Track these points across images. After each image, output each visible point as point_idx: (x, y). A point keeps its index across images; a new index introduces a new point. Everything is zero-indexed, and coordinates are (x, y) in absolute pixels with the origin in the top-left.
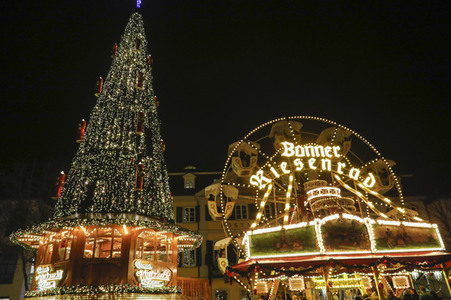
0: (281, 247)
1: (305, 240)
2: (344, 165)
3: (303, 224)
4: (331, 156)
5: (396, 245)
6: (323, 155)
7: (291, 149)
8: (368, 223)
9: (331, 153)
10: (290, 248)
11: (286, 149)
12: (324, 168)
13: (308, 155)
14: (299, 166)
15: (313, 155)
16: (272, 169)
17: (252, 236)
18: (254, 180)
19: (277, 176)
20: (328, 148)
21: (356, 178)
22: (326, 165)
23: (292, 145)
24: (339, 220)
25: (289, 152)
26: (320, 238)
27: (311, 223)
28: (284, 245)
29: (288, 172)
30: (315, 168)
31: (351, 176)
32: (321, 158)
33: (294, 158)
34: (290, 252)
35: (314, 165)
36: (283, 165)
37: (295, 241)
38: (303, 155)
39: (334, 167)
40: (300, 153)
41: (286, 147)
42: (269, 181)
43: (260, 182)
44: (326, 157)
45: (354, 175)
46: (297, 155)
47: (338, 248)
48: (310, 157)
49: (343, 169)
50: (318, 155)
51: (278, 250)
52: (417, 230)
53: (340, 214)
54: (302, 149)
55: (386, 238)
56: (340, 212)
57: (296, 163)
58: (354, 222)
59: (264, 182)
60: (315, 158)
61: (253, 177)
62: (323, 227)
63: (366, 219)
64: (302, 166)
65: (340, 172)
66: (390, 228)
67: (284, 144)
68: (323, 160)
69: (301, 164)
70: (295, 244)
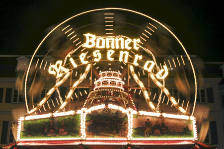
0: (49, 132)
1: (70, 126)
2: (141, 57)
3: (72, 112)
4: (129, 48)
5: (152, 133)
6: (122, 48)
7: (92, 41)
9: (131, 45)
10: (56, 133)
12: (121, 60)
13: (108, 47)
14: (98, 56)
15: (113, 47)
16: (71, 60)
17: (25, 121)
18: (52, 69)
19: (75, 66)
20: (129, 40)
21: (149, 70)
22: (124, 57)
23: (94, 36)
24: (105, 109)
25: (90, 44)
26: (83, 125)
27: (79, 112)
28: (52, 130)
29: (86, 62)
30: (112, 59)
31: (145, 68)
32: (120, 50)
33: (94, 49)
34: (55, 136)
35: (112, 57)
36: (82, 56)
37: (62, 127)
38: (103, 47)
39: (131, 60)
40: (101, 44)
41: (88, 38)
42: (67, 70)
43: (58, 72)
44: (125, 50)
45: (148, 67)
46: (98, 46)
48: (110, 49)
49: (138, 62)
50: (117, 47)
51: (45, 134)
52: (175, 121)
53: (107, 105)
54: (103, 41)
56: (107, 102)
57: (94, 54)
58: (118, 112)
59: (61, 72)
60: (115, 49)
61: (52, 66)
62: (88, 115)
64: (100, 57)
65: (136, 63)
66: (150, 119)
67: (87, 35)
68: (122, 53)
69: (100, 55)
70: (61, 130)
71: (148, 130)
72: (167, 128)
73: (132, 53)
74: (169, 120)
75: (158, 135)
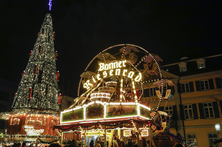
2: (126, 71)
3: (80, 107)
4: (121, 67)
5: (116, 115)
6: (117, 67)
7: (103, 66)
8: (105, 105)
9: (122, 65)
10: (75, 118)
11: (101, 67)
12: (116, 74)
14: (105, 75)
16: (93, 79)
18: (85, 85)
19: (95, 82)
20: (120, 62)
21: (131, 77)
22: (118, 72)
23: (103, 64)
24: (94, 104)
27: (83, 107)
28: (73, 117)
29: (100, 79)
30: (112, 75)
31: (129, 76)
33: (104, 71)
34: (74, 120)
35: (112, 73)
36: (98, 76)
37: (77, 115)
38: (108, 69)
39: (122, 73)
41: (100, 66)
42: (92, 85)
43: (87, 86)
44: (119, 68)
45: (131, 75)
46: (105, 69)
47: (91, 118)
48: (111, 69)
49: (125, 73)
50: (115, 67)
51: (70, 119)
53: (95, 101)
54: (108, 66)
55: (113, 112)
59: (89, 86)
60: (113, 69)
61: (85, 84)
62: (87, 108)
63: (105, 103)
64: (106, 75)
65: (124, 75)
66: (116, 106)
67: (100, 64)
68: (117, 70)
69: (106, 74)
70: (77, 117)
71: (114, 113)
72: (123, 110)
73: (122, 69)
74: (125, 106)
75: (119, 116)
